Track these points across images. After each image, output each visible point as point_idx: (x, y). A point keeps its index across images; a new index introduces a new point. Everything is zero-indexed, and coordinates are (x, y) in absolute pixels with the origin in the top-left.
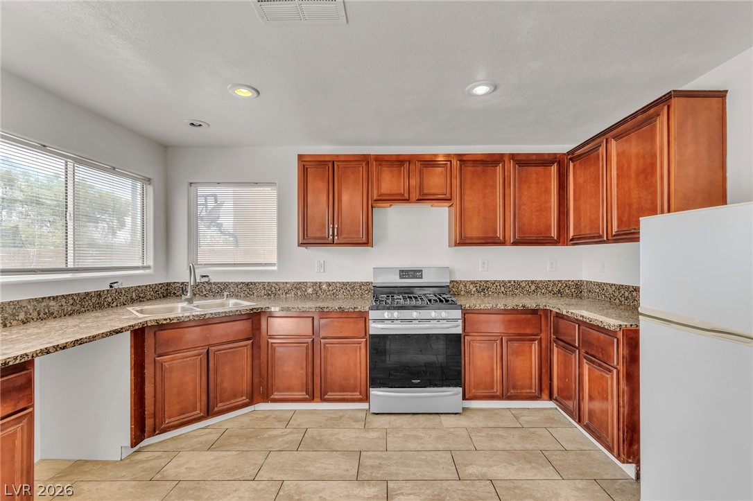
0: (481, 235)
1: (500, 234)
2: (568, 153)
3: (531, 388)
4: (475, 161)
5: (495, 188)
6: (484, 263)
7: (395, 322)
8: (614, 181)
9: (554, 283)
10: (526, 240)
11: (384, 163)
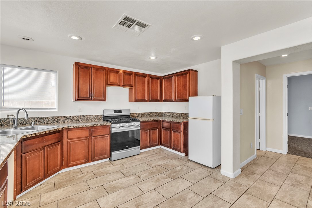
0: (141, 99)
1: (146, 98)
2: (162, 76)
3: (156, 143)
4: (140, 75)
5: (145, 84)
6: (139, 107)
7: (121, 127)
8: (176, 87)
9: (157, 113)
10: (153, 100)
11: (111, 71)
